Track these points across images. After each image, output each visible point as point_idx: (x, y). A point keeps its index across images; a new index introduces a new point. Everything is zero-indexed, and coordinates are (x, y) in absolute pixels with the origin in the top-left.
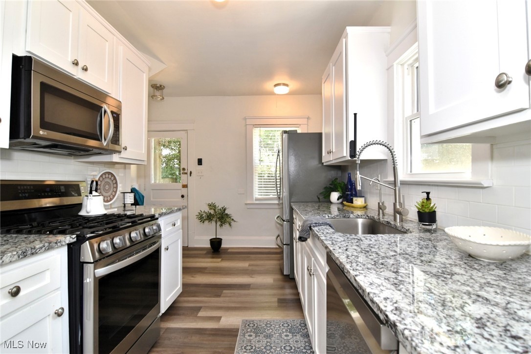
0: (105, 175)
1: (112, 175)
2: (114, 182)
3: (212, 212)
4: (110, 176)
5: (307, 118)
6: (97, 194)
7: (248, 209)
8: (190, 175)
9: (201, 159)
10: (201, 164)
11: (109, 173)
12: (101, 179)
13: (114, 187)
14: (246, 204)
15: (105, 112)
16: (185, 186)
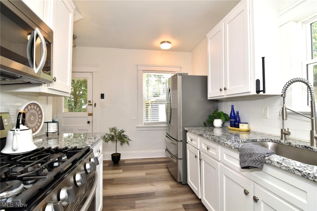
0: (31, 106)
1: (38, 106)
2: (39, 112)
3: (113, 133)
4: (35, 107)
5: (180, 68)
6: (24, 127)
7: (139, 130)
8: (95, 106)
9: (104, 94)
10: (104, 98)
11: (35, 104)
12: (26, 110)
13: (39, 118)
14: (137, 127)
15: (37, 36)
16: (90, 115)
